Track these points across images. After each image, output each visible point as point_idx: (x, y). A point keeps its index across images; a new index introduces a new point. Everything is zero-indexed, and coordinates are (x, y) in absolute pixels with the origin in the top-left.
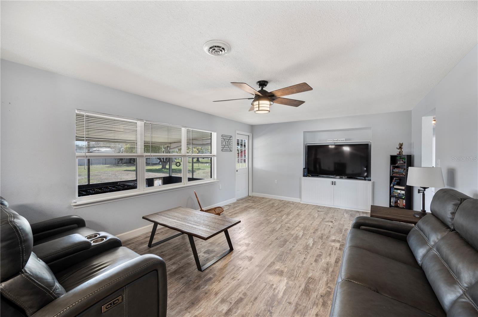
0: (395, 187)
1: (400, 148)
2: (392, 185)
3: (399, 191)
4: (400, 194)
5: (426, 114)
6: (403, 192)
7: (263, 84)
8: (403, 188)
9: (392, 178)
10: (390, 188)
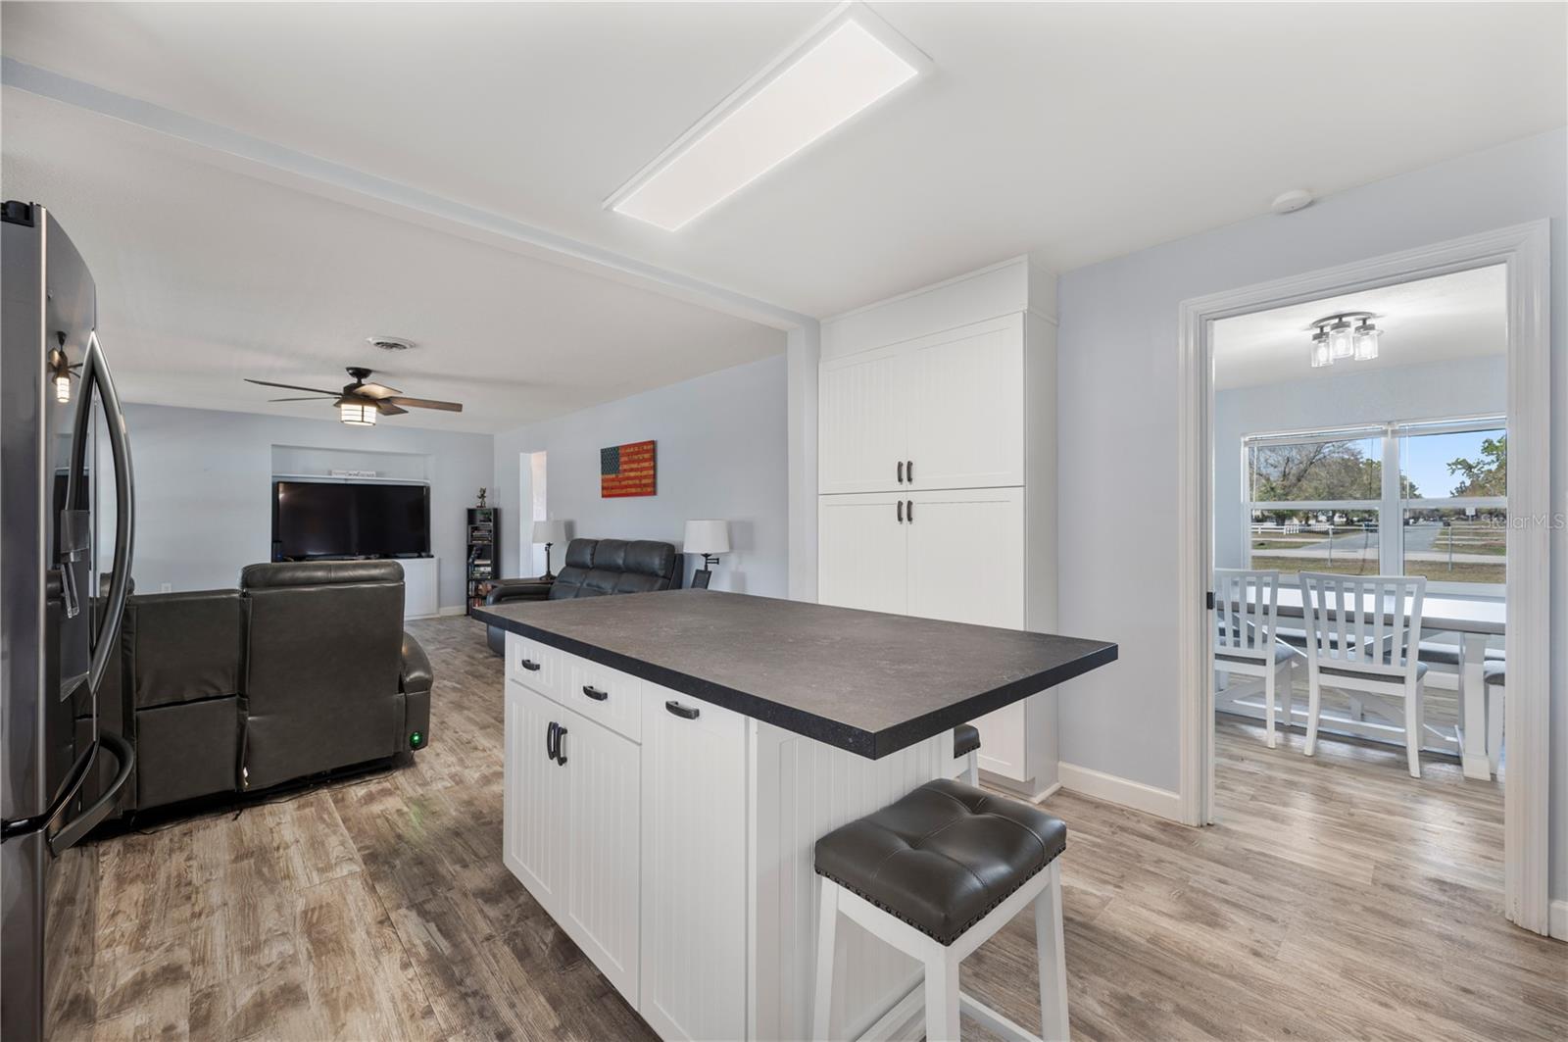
0: (476, 563)
1: (482, 496)
2: (471, 560)
3: (482, 569)
4: (484, 573)
5: (531, 449)
6: (489, 569)
7: (360, 373)
8: (489, 562)
9: (470, 548)
10: (468, 564)
